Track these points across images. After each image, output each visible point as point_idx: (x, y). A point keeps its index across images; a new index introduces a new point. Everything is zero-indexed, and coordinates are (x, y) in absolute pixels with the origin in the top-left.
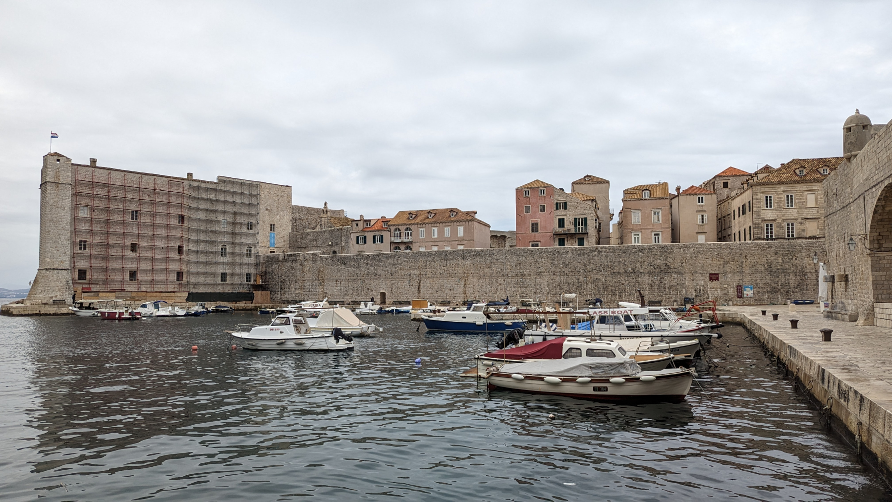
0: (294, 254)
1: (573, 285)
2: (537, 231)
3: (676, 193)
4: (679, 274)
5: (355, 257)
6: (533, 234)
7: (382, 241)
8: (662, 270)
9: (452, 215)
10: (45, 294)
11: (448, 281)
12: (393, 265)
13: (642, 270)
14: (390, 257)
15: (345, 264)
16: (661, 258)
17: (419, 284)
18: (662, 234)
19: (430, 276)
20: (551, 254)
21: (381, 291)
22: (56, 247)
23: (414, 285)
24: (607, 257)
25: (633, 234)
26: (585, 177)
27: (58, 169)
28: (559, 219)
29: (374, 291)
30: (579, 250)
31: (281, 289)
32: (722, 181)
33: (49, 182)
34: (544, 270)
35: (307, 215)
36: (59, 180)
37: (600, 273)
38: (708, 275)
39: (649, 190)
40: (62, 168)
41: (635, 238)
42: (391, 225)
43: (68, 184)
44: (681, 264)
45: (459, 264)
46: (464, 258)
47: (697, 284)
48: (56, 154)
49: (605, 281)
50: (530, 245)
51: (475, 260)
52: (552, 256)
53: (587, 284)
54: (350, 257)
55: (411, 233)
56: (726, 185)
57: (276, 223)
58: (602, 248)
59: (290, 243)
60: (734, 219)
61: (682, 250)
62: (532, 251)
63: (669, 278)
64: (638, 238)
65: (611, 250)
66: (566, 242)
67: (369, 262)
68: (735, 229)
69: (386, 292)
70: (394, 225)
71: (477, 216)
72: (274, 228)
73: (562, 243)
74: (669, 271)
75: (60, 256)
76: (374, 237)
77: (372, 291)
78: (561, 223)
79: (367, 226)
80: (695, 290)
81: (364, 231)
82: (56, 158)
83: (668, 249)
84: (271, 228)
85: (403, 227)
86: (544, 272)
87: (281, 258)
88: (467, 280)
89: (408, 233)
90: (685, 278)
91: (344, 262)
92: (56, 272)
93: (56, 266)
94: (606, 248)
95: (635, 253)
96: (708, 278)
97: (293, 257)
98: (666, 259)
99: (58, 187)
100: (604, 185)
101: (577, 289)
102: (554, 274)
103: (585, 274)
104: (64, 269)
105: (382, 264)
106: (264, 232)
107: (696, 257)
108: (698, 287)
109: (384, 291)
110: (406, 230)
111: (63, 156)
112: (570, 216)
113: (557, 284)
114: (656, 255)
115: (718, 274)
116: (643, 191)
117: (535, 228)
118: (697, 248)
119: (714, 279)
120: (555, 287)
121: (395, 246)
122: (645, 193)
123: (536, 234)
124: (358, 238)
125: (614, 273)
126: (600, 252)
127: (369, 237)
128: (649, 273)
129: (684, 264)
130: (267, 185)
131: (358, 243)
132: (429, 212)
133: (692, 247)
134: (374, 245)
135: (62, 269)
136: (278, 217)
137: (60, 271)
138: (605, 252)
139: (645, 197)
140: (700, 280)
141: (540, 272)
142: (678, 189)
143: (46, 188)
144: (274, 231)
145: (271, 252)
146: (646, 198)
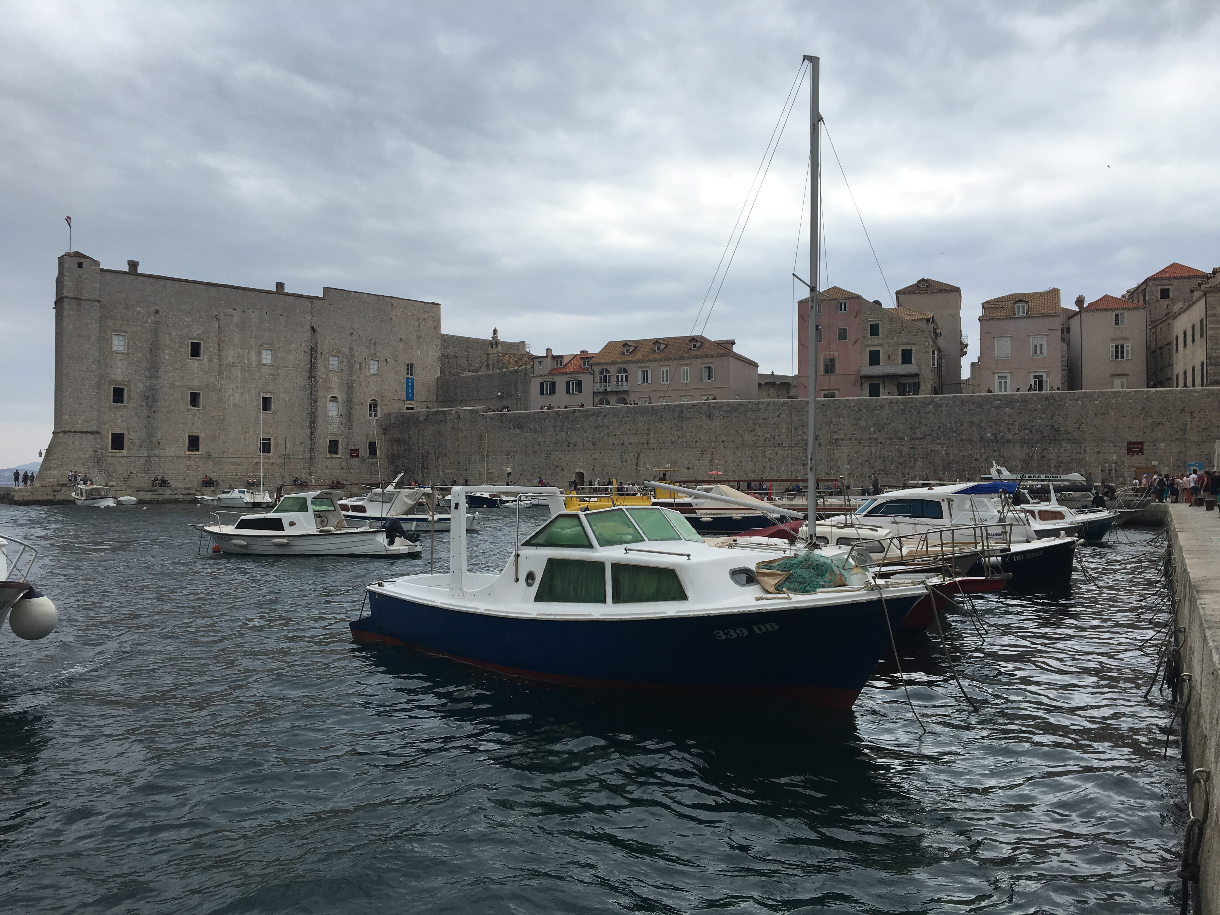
0: (442, 411)
1: (892, 461)
2: (833, 371)
3: (1077, 309)
4: (1074, 443)
5: (537, 416)
6: (827, 376)
7: (580, 391)
8: (1045, 437)
9: (694, 346)
10: (62, 469)
11: (684, 455)
12: (597, 428)
13: (1010, 437)
14: (592, 415)
15: (521, 427)
16: (1044, 416)
17: (637, 459)
18: (1047, 376)
19: (655, 447)
20: (856, 408)
21: (577, 471)
22: (78, 398)
23: (629, 460)
24: (949, 414)
25: (996, 376)
26: (919, 282)
27: (80, 277)
28: (871, 353)
29: (565, 471)
30: (902, 403)
31: (423, 467)
32: (1159, 288)
33: (66, 297)
34: (841, 437)
35: (465, 351)
36: (82, 294)
37: (938, 442)
38: (1125, 444)
39: (1026, 302)
40: (86, 276)
41: (1000, 382)
42: (595, 364)
43: (95, 301)
44: (1077, 426)
45: (701, 426)
46: (710, 416)
47: (1106, 461)
48: (77, 254)
49: (947, 454)
50: (822, 395)
51: (729, 419)
52: (857, 412)
53: (915, 459)
54: (529, 414)
55: (626, 376)
56: (1165, 294)
57: (415, 363)
58: (941, 399)
59: (437, 395)
60: (1177, 350)
61: (1080, 402)
62: (824, 405)
63: (1056, 450)
64: (1005, 382)
65: (957, 403)
66: (881, 390)
67: (558, 423)
68: (1178, 369)
69: (584, 472)
70: (600, 364)
71: (736, 349)
72: (412, 370)
73: (874, 391)
74: (1057, 438)
75: (84, 412)
76: (568, 383)
77: (563, 470)
78: (874, 358)
79: (557, 365)
80: (1102, 470)
81: (552, 372)
82: (78, 260)
83: (1055, 401)
84: (408, 370)
85: (613, 366)
86: (843, 440)
87: (422, 419)
88: (714, 453)
89: (622, 376)
90: (1085, 451)
91: (519, 423)
92: (78, 436)
93: (78, 427)
94: (948, 398)
95: (998, 408)
96: (1124, 451)
97: (441, 416)
98: (1052, 418)
99: (80, 305)
100: (951, 296)
101: (898, 467)
102: (860, 443)
103: (913, 442)
104: (91, 433)
105: (578, 426)
106: (397, 377)
107: (1104, 414)
108: (1107, 465)
109: (581, 471)
110: (619, 372)
111: (87, 257)
112: (889, 346)
113: (865, 459)
114: (1035, 410)
115: (1142, 443)
116: (1015, 303)
117: (830, 367)
118: (1106, 399)
119: (1135, 451)
120: (861, 464)
121: (600, 397)
122: (1018, 307)
123: (832, 376)
124: (542, 385)
125: (961, 440)
126: (938, 406)
127: (561, 382)
128: (1023, 441)
129: (1084, 426)
130: (401, 301)
131: (542, 393)
132: (656, 342)
133: (1099, 397)
134: (568, 396)
135: (87, 432)
136: (419, 352)
137: (84, 435)
138: (946, 406)
139: (1019, 313)
140: (1110, 453)
141: (836, 439)
142: (1080, 301)
143: (62, 307)
144: (412, 375)
145: (408, 409)
146: (1021, 314)
